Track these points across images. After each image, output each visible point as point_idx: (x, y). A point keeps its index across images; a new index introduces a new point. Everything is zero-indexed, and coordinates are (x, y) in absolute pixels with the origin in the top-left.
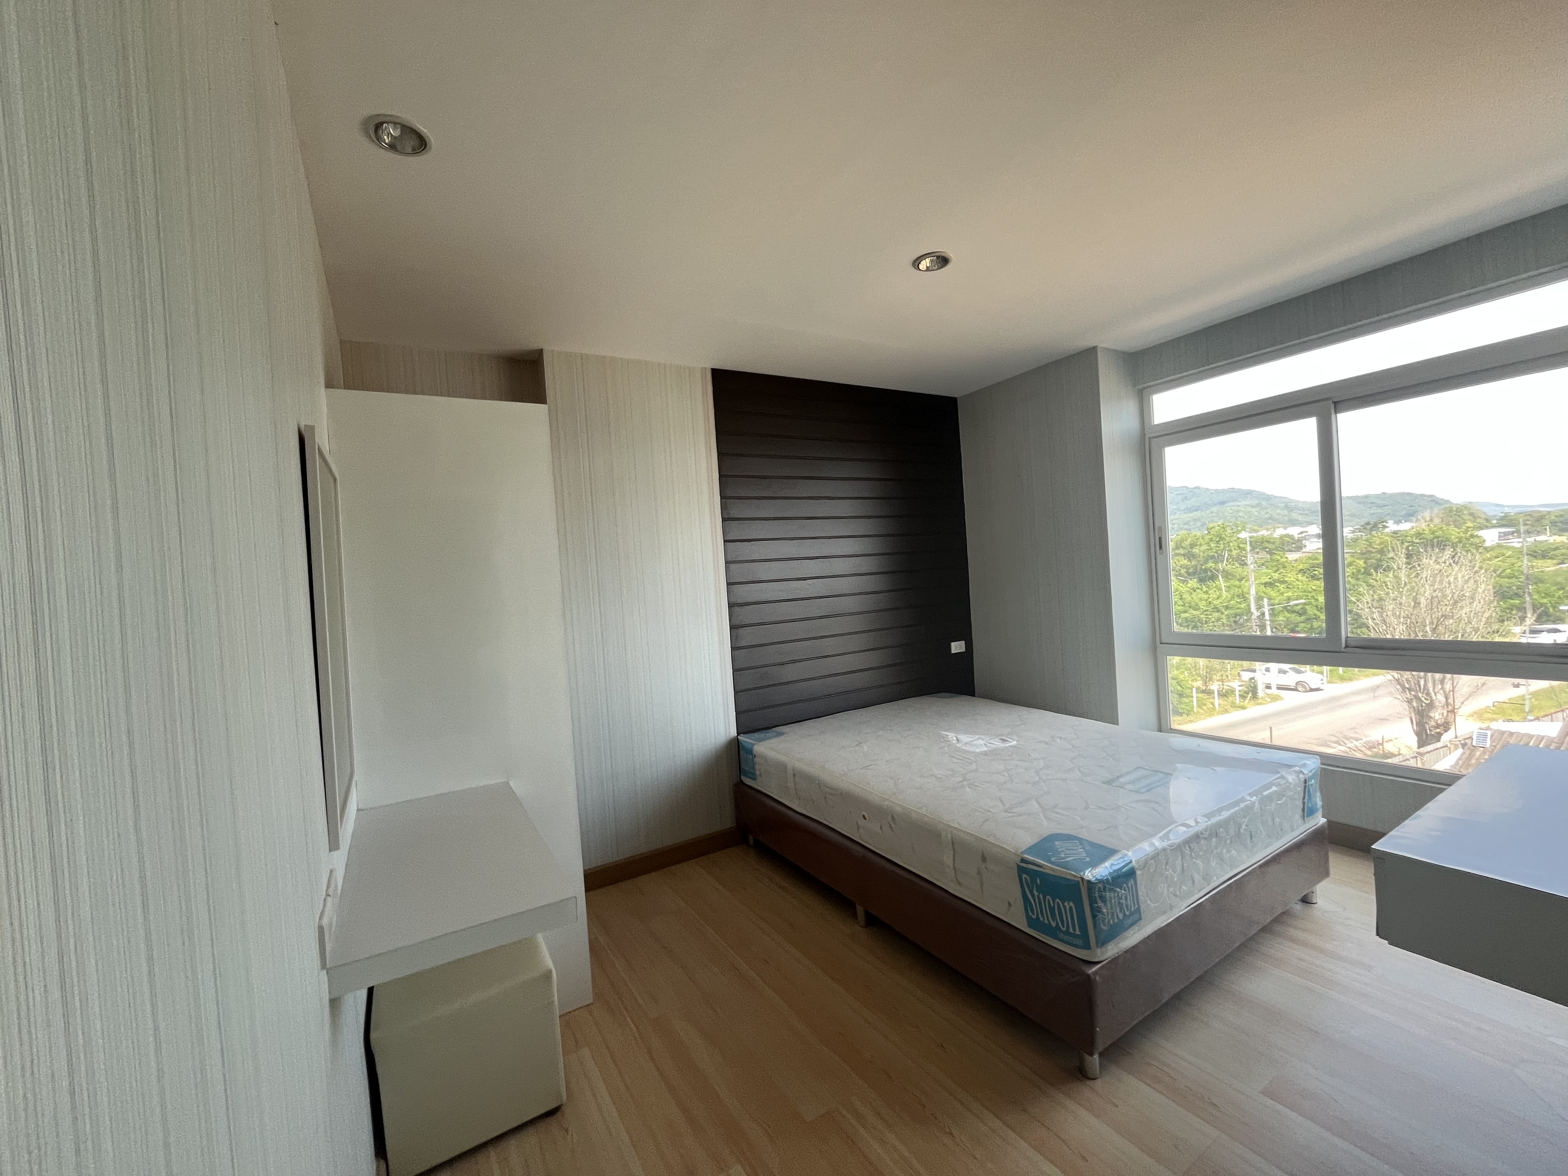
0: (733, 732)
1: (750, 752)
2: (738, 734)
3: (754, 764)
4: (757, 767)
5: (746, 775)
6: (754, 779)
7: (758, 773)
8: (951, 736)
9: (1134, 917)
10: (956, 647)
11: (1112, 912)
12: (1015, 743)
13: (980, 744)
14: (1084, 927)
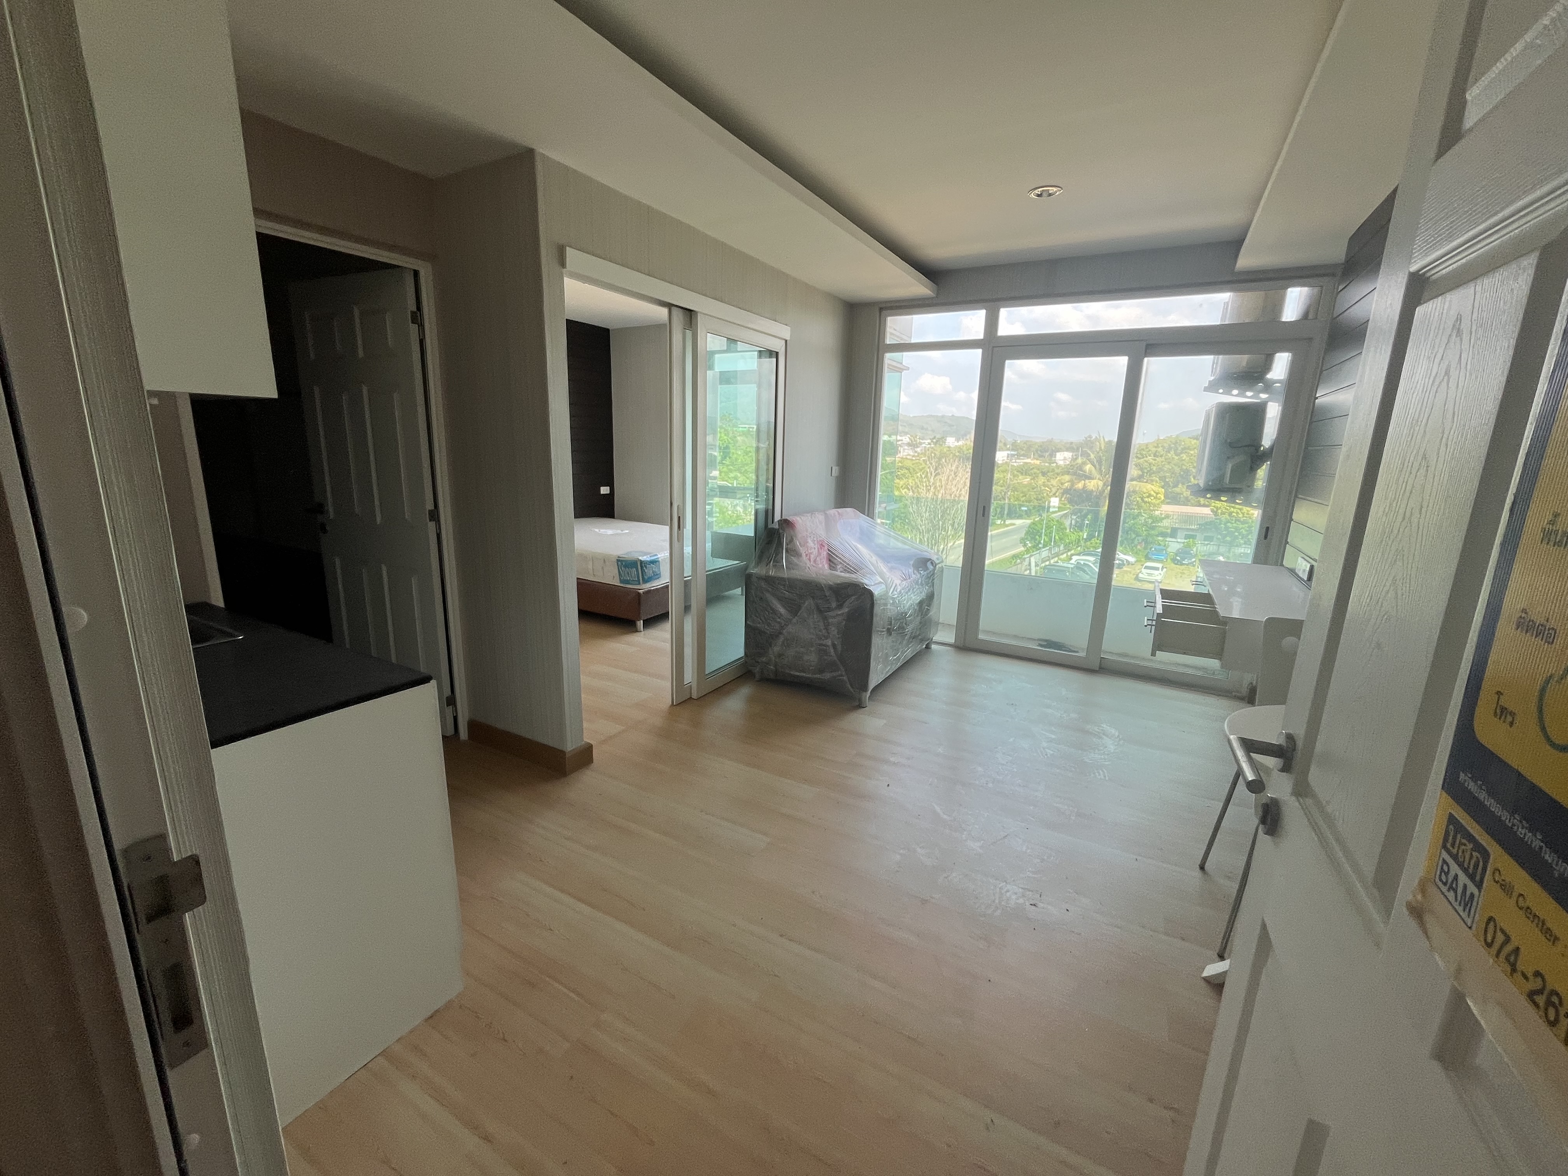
8: (597, 530)
9: (657, 576)
10: (605, 490)
11: (649, 572)
12: (627, 531)
13: (610, 532)
14: (638, 577)
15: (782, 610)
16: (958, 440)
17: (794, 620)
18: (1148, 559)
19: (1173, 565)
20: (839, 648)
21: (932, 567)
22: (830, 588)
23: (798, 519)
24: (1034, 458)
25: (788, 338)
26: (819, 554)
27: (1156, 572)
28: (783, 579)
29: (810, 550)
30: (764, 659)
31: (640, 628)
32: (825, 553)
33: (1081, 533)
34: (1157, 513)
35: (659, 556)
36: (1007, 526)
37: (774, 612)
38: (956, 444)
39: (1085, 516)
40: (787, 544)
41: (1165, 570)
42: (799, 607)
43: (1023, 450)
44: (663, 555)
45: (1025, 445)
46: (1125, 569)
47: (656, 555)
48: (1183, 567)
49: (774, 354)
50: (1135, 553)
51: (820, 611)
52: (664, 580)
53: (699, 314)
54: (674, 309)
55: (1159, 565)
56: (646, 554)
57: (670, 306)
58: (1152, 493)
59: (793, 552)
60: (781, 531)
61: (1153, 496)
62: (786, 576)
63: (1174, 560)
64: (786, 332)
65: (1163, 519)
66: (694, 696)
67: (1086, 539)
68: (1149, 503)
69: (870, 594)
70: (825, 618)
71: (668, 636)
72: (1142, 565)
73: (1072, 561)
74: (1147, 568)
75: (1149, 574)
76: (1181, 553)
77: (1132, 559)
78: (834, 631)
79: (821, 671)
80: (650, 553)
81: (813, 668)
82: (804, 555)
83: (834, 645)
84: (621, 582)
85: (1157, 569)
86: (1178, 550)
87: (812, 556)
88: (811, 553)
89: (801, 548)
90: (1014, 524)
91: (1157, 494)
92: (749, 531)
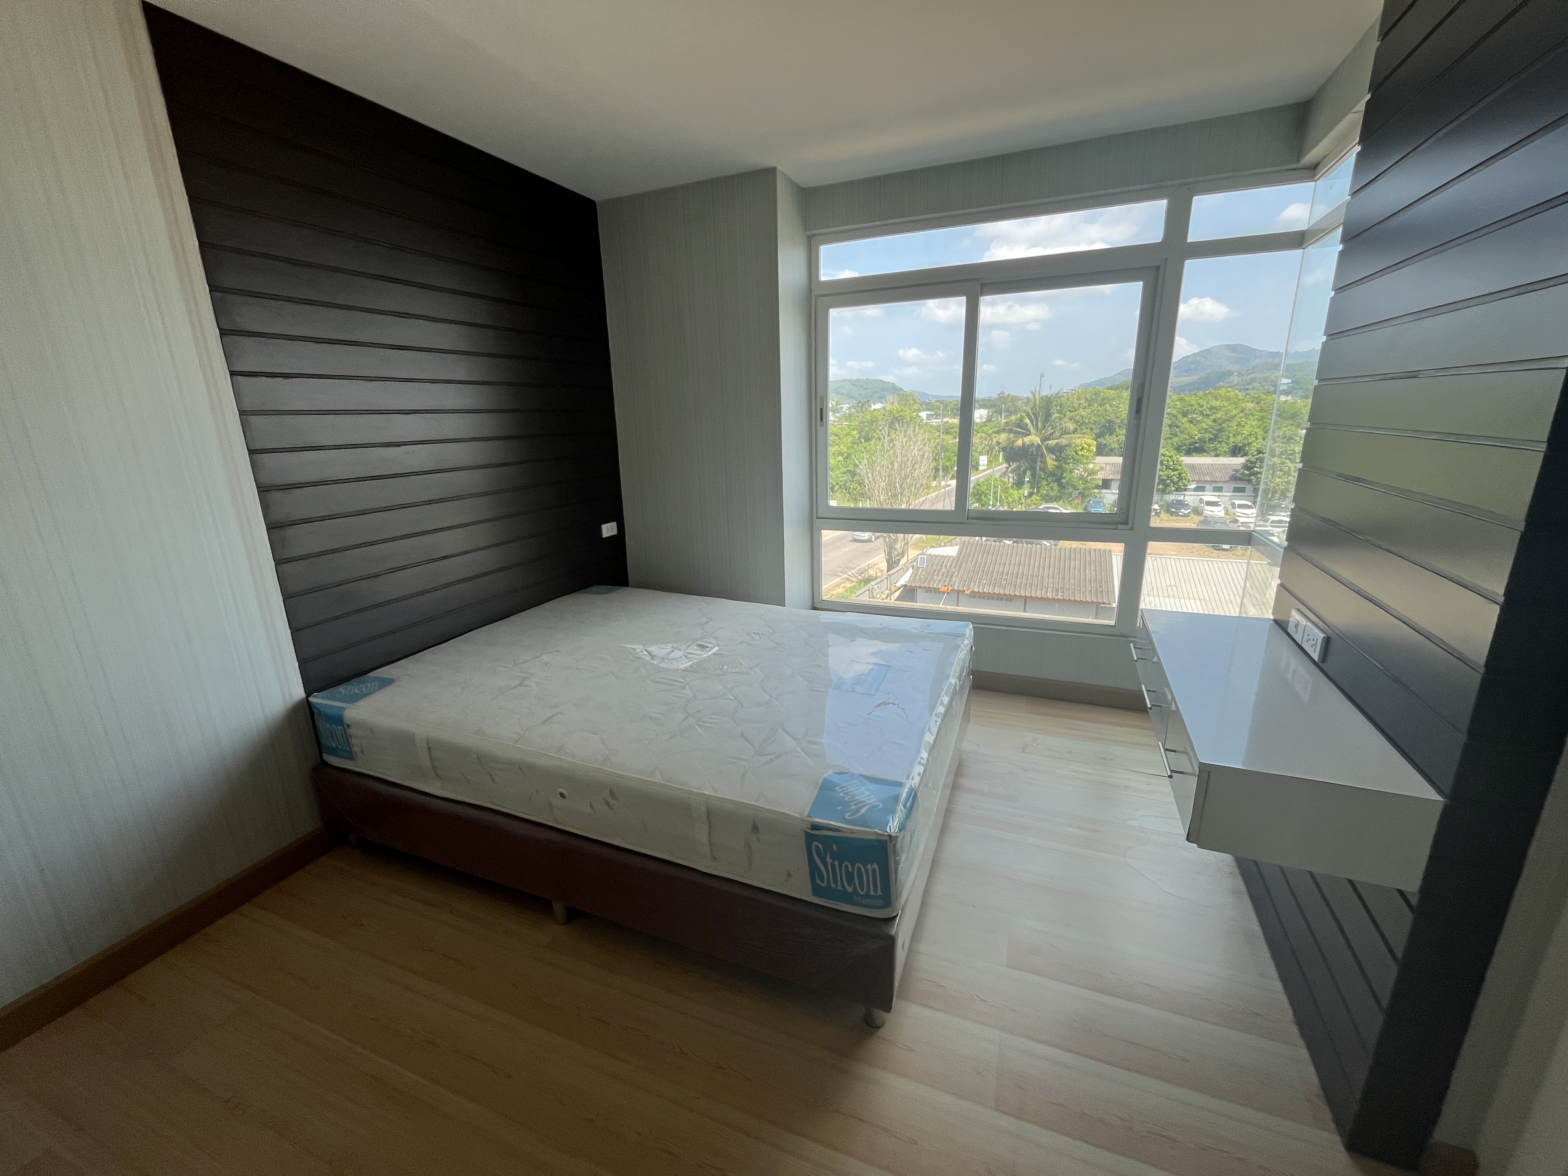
0: (298, 692)
1: (338, 720)
2: (309, 692)
3: (347, 737)
4: (354, 741)
5: (333, 752)
6: (353, 759)
7: (357, 749)
10: (608, 530)
33: (1021, 491)
34: (1091, 466)
43: (939, 409)
45: (941, 405)
58: (1085, 445)
61: (1086, 448)
65: (1099, 471)
67: (1026, 497)
68: (1083, 456)
84: (817, 890)
91: (1089, 446)
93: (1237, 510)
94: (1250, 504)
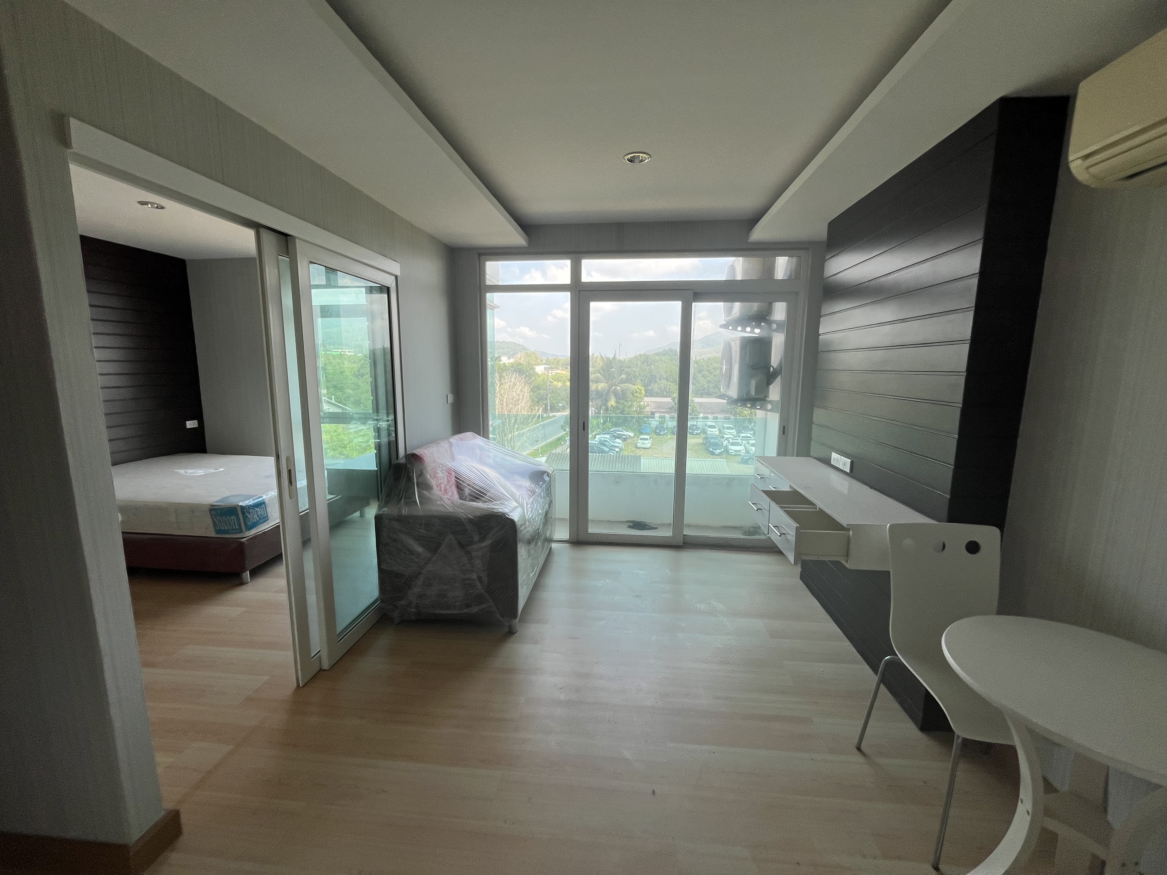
8: (182, 471)
9: (265, 519)
10: (191, 424)
11: (253, 517)
12: (223, 469)
13: (201, 472)
14: (240, 524)
15: (420, 549)
16: (509, 358)
17: (434, 558)
18: (642, 433)
19: (655, 436)
20: (485, 579)
21: (548, 479)
22: (470, 521)
23: (425, 451)
24: (562, 370)
25: (398, 273)
26: (449, 482)
27: (647, 442)
28: (418, 517)
29: (440, 480)
30: (403, 602)
31: (248, 580)
32: (453, 480)
33: (599, 420)
34: (642, 403)
35: (264, 497)
36: (551, 418)
37: (412, 552)
38: (508, 361)
39: (601, 407)
40: (417, 479)
41: (651, 439)
42: (439, 545)
43: (554, 364)
44: (271, 495)
45: (555, 361)
46: (628, 441)
47: (262, 497)
48: (662, 436)
49: (386, 289)
50: (633, 431)
51: (462, 546)
52: (274, 519)
53: (297, 241)
54: (262, 230)
55: (648, 437)
56: (248, 497)
57: (256, 226)
58: (638, 390)
59: (425, 486)
60: (409, 466)
61: (638, 392)
62: (421, 513)
63: (656, 433)
64: (395, 268)
65: (646, 406)
66: (326, 665)
67: (602, 423)
68: (636, 396)
69: (512, 522)
70: (468, 553)
71: (283, 582)
72: (639, 438)
73: (596, 439)
74: (641, 439)
75: (643, 443)
76: (658, 428)
77: (632, 434)
78: (478, 563)
79: (468, 606)
80: (255, 496)
81: (459, 603)
82: (435, 487)
83: (480, 579)
84: (218, 532)
85: (647, 439)
86: (657, 426)
87: (443, 486)
88: (441, 483)
89: (432, 481)
90: (554, 416)
91: (641, 390)
92: (371, 465)
93: (726, 430)
94: (732, 426)
